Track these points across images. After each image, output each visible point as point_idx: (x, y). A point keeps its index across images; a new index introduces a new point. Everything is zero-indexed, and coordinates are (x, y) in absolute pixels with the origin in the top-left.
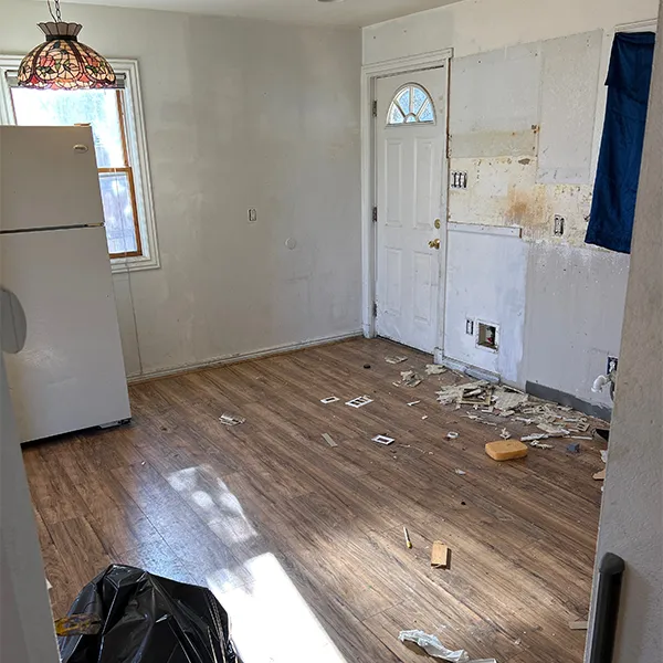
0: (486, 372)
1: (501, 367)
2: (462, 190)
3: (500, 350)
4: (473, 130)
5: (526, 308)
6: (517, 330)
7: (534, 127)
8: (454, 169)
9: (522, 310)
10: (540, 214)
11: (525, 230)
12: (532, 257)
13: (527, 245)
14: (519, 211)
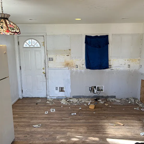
0: (63, 97)
1: (66, 95)
2: (52, 61)
3: (65, 91)
4: (54, 49)
5: (71, 82)
6: (69, 87)
7: (69, 49)
8: (49, 57)
9: (70, 83)
10: (72, 65)
11: (69, 68)
12: (72, 72)
13: (70, 71)
14: (67, 65)
